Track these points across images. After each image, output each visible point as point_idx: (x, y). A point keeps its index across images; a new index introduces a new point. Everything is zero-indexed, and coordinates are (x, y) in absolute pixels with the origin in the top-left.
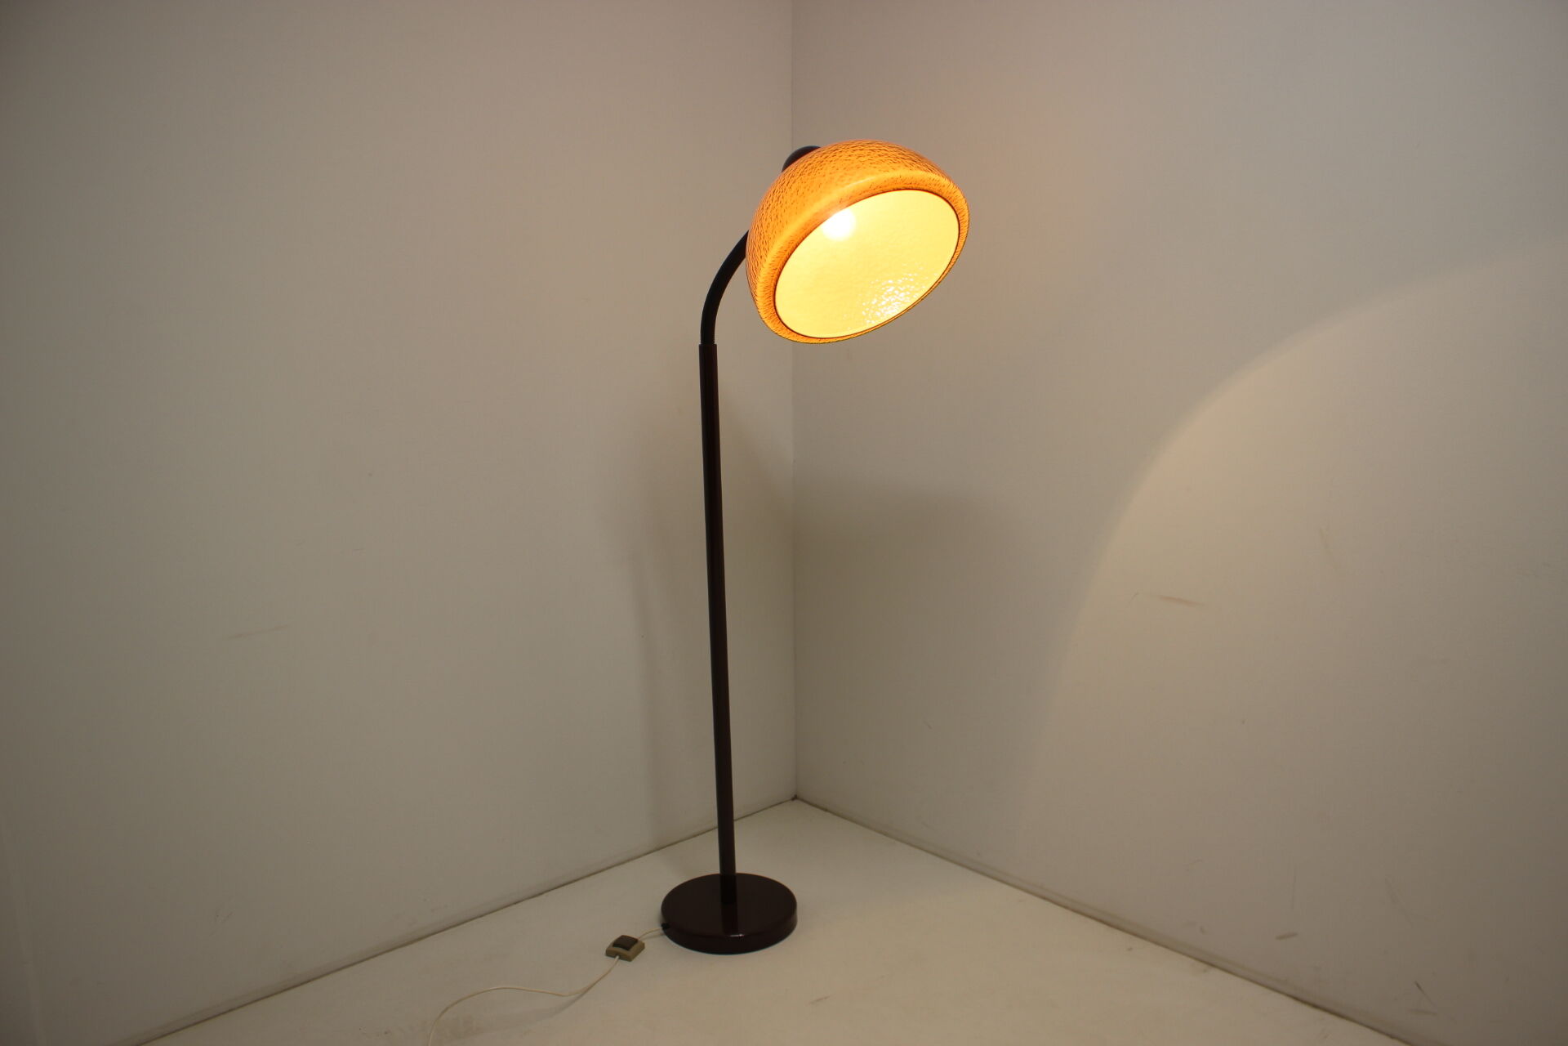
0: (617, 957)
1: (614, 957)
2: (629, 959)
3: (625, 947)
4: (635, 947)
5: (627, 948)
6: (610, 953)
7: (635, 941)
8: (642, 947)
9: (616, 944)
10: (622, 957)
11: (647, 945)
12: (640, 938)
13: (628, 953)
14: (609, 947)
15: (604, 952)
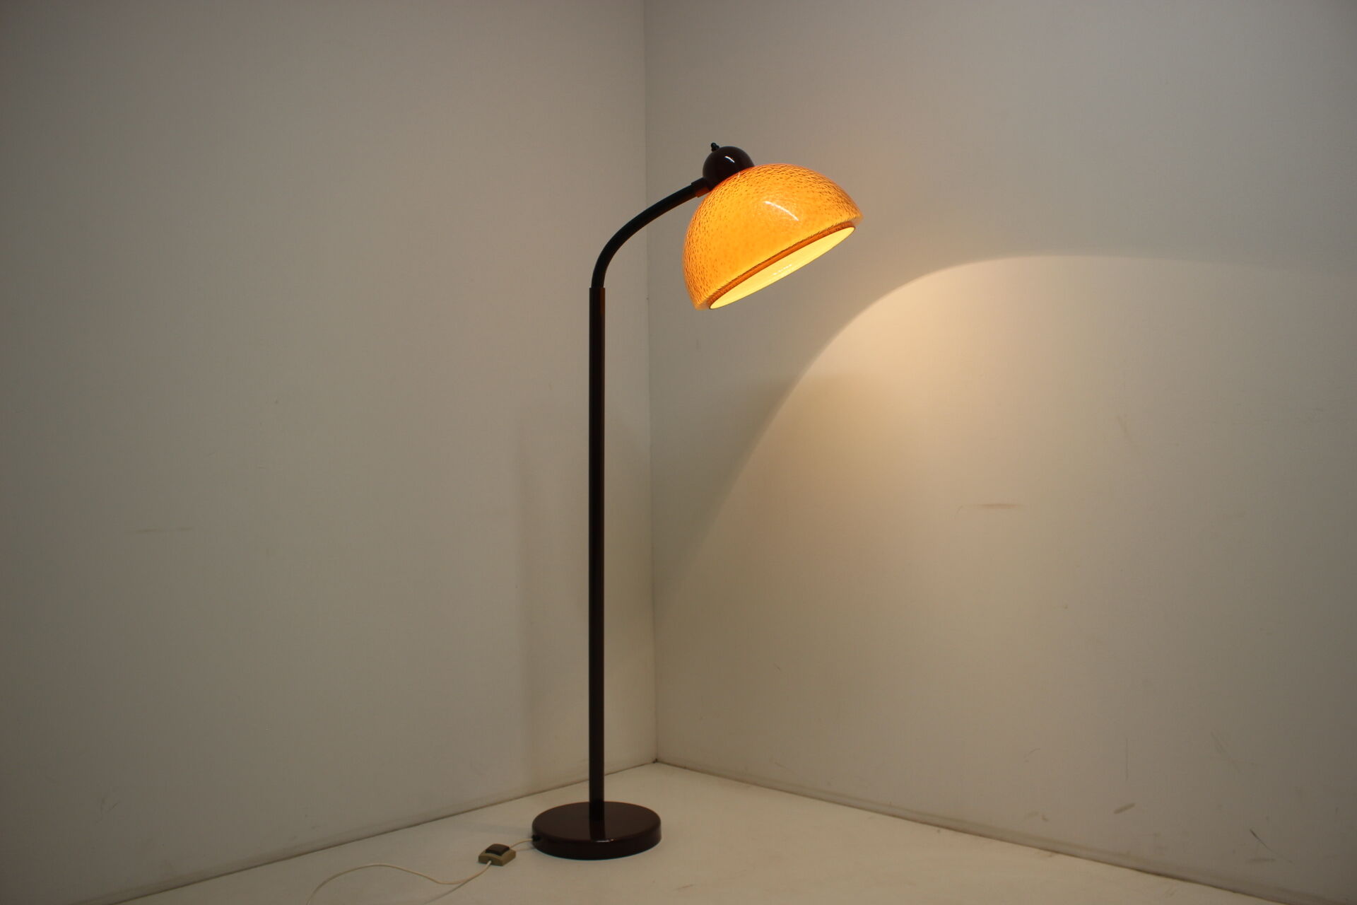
0: (490, 862)
1: (486, 863)
2: (500, 864)
3: (497, 855)
4: (506, 854)
5: (499, 854)
6: (483, 860)
7: (507, 849)
8: (513, 855)
9: (488, 851)
10: (495, 863)
11: (518, 855)
12: (512, 847)
13: (502, 858)
14: (482, 853)
15: (477, 859)
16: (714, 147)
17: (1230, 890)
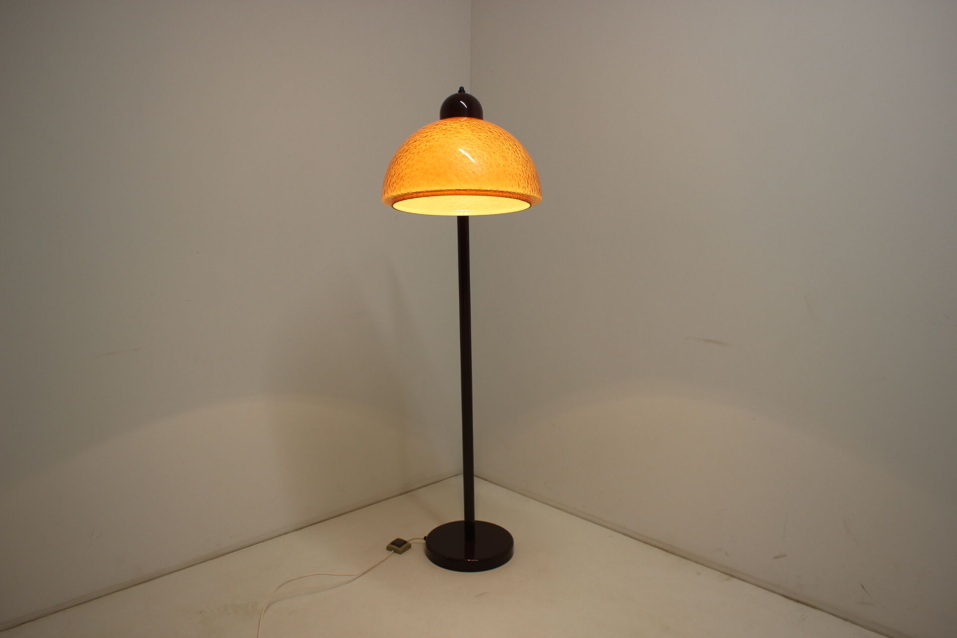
0: (393, 551)
1: (391, 551)
2: (400, 553)
3: (399, 546)
4: (405, 546)
5: (400, 546)
6: (389, 549)
7: (405, 542)
8: (409, 547)
9: (393, 543)
10: (396, 551)
11: (413, 546)
12: (409, 541)
13: (400, 549)
14: (389, 545)
15: (386, 548)
16: (462, 90)
17: (843, 619)
